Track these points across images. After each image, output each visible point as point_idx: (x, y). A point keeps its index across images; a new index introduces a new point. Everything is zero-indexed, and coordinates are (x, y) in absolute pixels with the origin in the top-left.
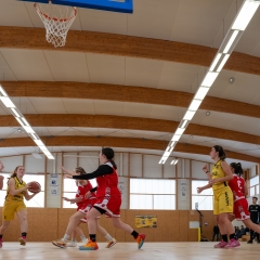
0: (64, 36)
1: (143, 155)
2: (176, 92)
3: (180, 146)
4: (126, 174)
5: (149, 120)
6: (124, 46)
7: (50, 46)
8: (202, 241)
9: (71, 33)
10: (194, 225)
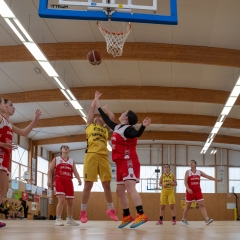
0: (121, 47)
1: (187, 146)
2: (214, 91)
3: (219, 138)
4: (173, 162)
5: (192, 116)
6: (170, 54)
7: (109, 57)
8: (238, 219)
9: (127, 45)
10: (231, 206)
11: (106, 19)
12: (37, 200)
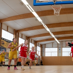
11: (54, 4)
12: (37, 59)
